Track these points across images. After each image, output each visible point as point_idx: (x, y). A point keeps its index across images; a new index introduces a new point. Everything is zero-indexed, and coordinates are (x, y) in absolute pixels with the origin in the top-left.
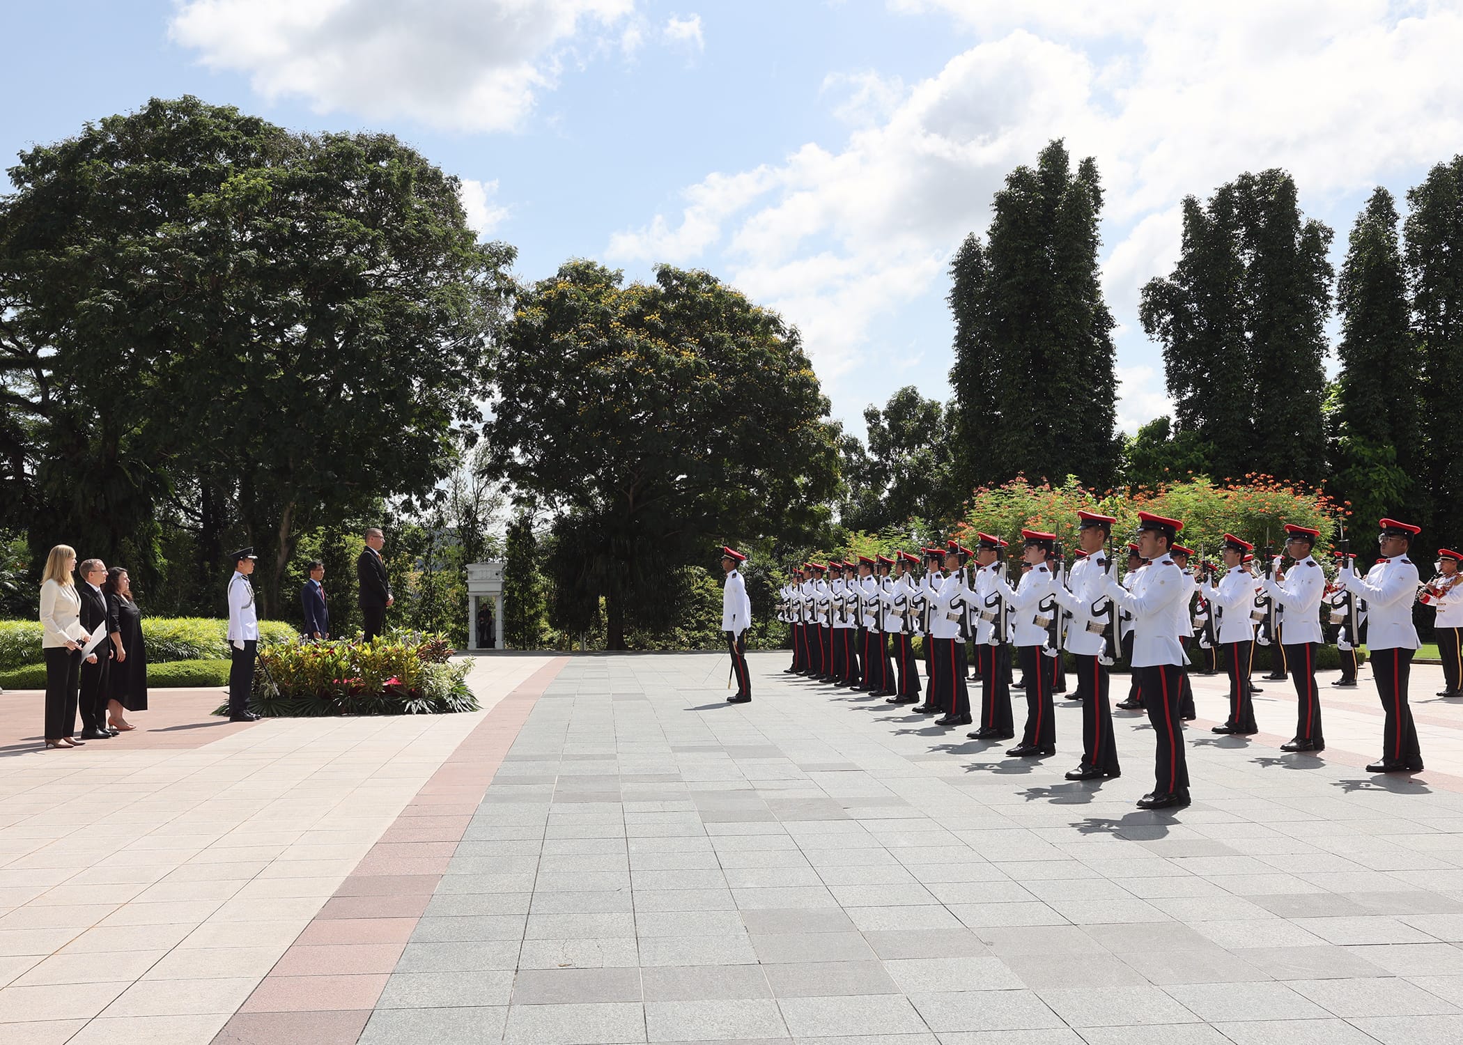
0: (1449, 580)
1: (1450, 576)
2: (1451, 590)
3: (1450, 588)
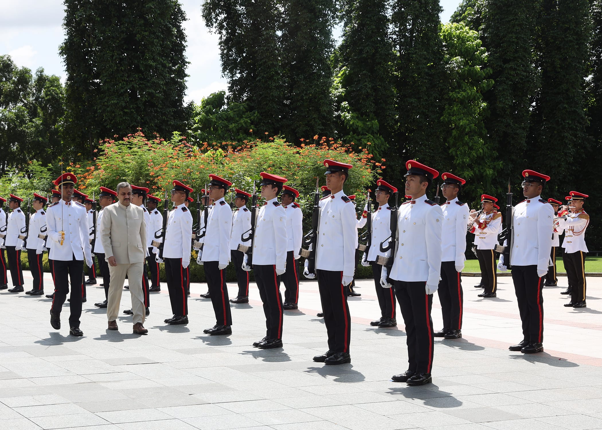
0: (488, 216)
1: (489, 214)
2: (490, 223)
3: (489, 222)
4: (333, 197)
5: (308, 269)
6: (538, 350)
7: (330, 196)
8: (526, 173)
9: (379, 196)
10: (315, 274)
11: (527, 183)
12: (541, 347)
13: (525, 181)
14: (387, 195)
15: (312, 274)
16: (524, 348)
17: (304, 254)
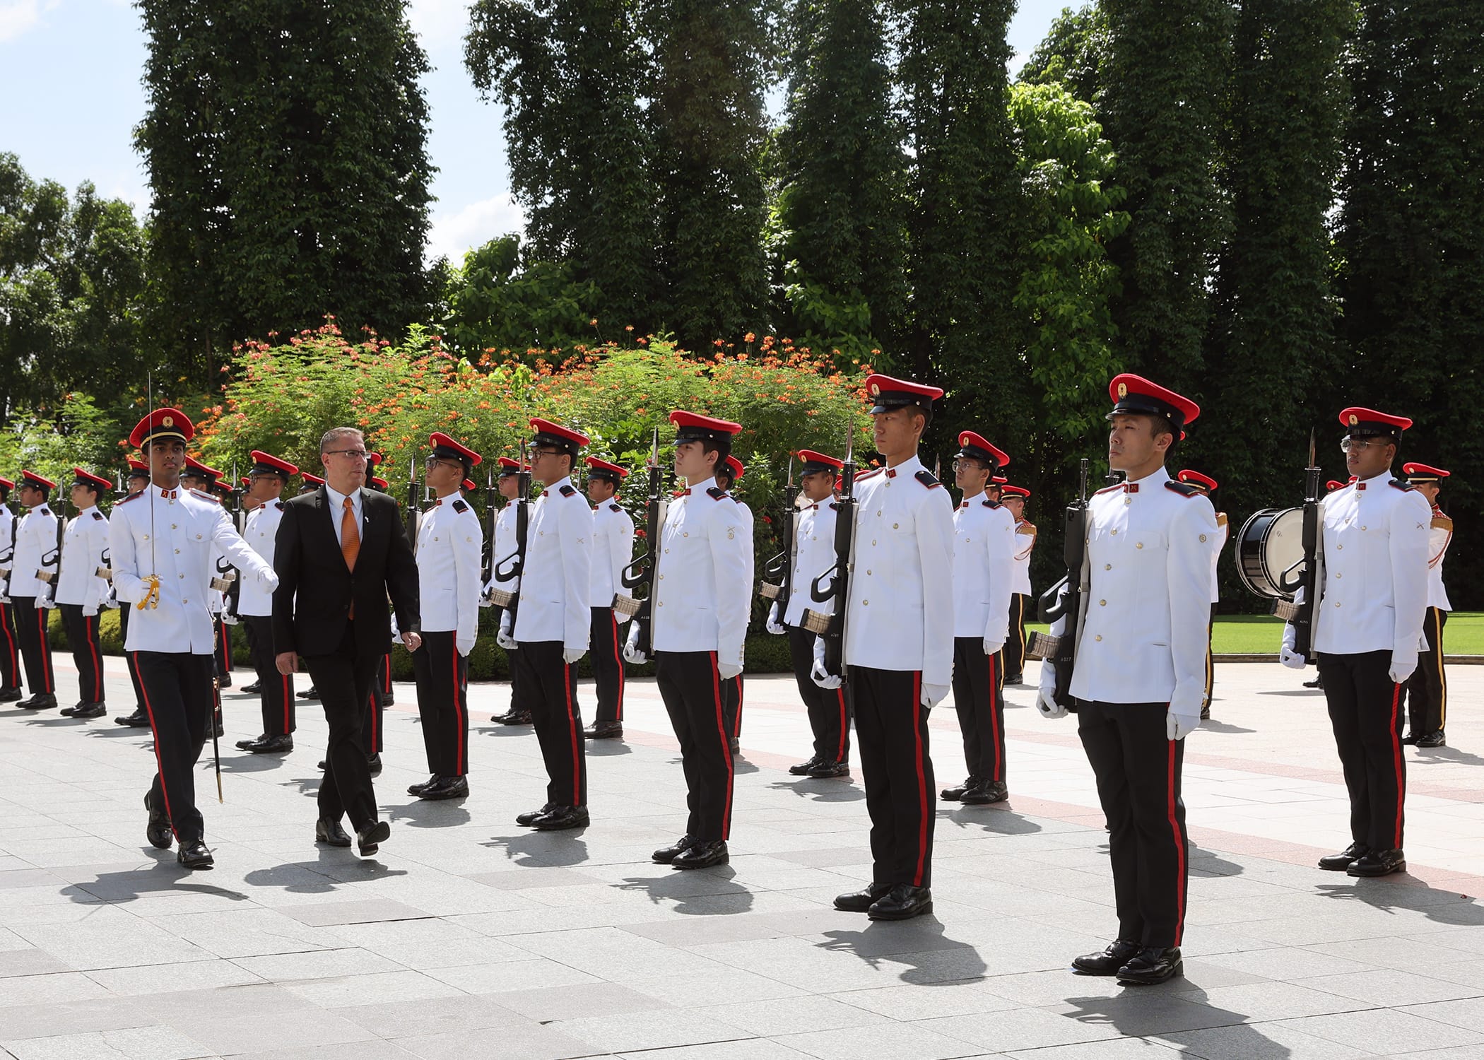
4: (892, 474)
5: (825, 664)
6: (1391, 867)
7: (884, 472)
8: (1351, 417)
9: (962, 473)
10: (843, 678)
11: (1356, 442)
12: (1399, 861)
13: (1348, 437)
14: (984, 471)
15: (835, 676)
16: (1355, 864)
17: (814, 624)
